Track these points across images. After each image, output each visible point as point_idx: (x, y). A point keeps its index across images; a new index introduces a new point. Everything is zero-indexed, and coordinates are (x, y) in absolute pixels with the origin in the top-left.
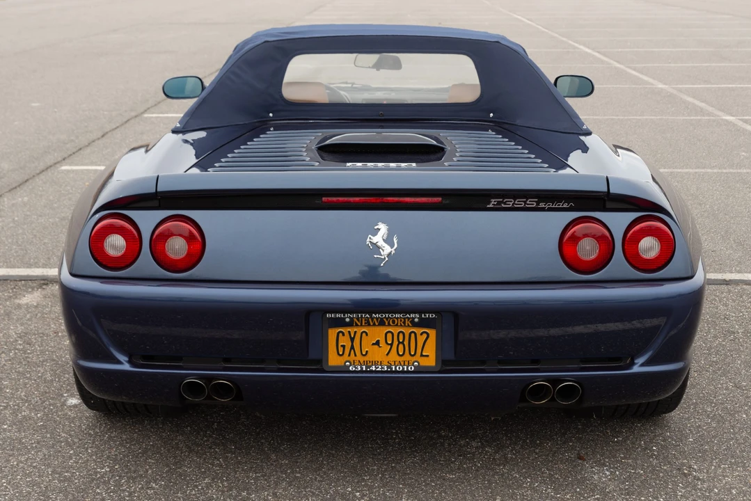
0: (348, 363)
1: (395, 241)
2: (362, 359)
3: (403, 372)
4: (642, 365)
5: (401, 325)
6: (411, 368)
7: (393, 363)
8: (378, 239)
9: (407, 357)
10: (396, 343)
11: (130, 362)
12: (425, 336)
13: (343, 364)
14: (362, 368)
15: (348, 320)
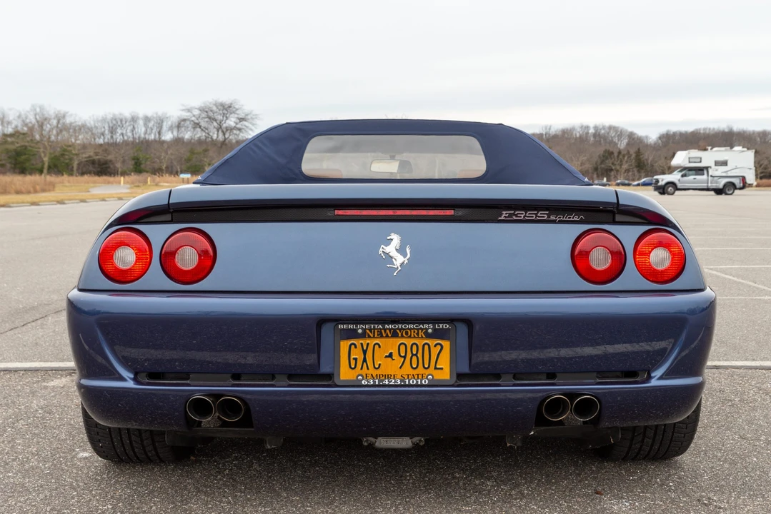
0: (360, 377)
1: (408, 251)
2: (375, 373)
3: (417, 386)
4: (661, 378)
5: (415, 337)
6: (425, 382)
7: (406, 377)
8: (391, 249)
9: (421, 370)
10: (409, 355)
11: (135, 380)
12: (439, 347)
13: (355, 378)
14: (374, 382)
15: (360, 331)
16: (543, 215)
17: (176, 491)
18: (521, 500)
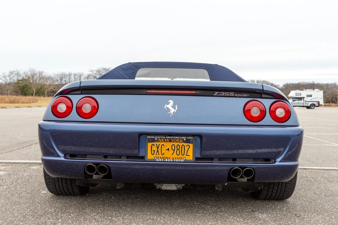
0: (156, 158)
1: (176, 107)
2: (162, 156)
3: (179, 162)
4: (280, 161)
5: (178, 142)
6: (182, 160)
7: (174, 158)
8: (169, 106)
9: (180, 156)
10: (176, 149)
11: (65, 157)
12: (188, 146)
13: (154, 158)
14: (161, 160)
15: (156, 139)
16: (232, 94)
17: (80, 206)
18: (221, 213)
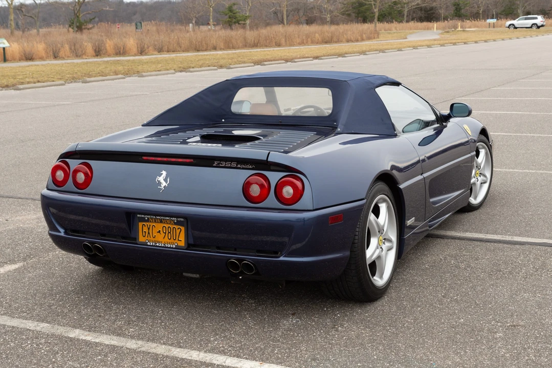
1: (168, 180)
2: (153, 239)
3: (170, 248)
5: (169, 223)
6: (174, 246)
7: (166, 243)
8: (161, 179)
9: (172, 240)
10: (167, 232)
11: (66, 233)
12: (179, 230)
13: (145, 241)
14: (153, 244)
15: (146, 218)
16: (234, 164)
